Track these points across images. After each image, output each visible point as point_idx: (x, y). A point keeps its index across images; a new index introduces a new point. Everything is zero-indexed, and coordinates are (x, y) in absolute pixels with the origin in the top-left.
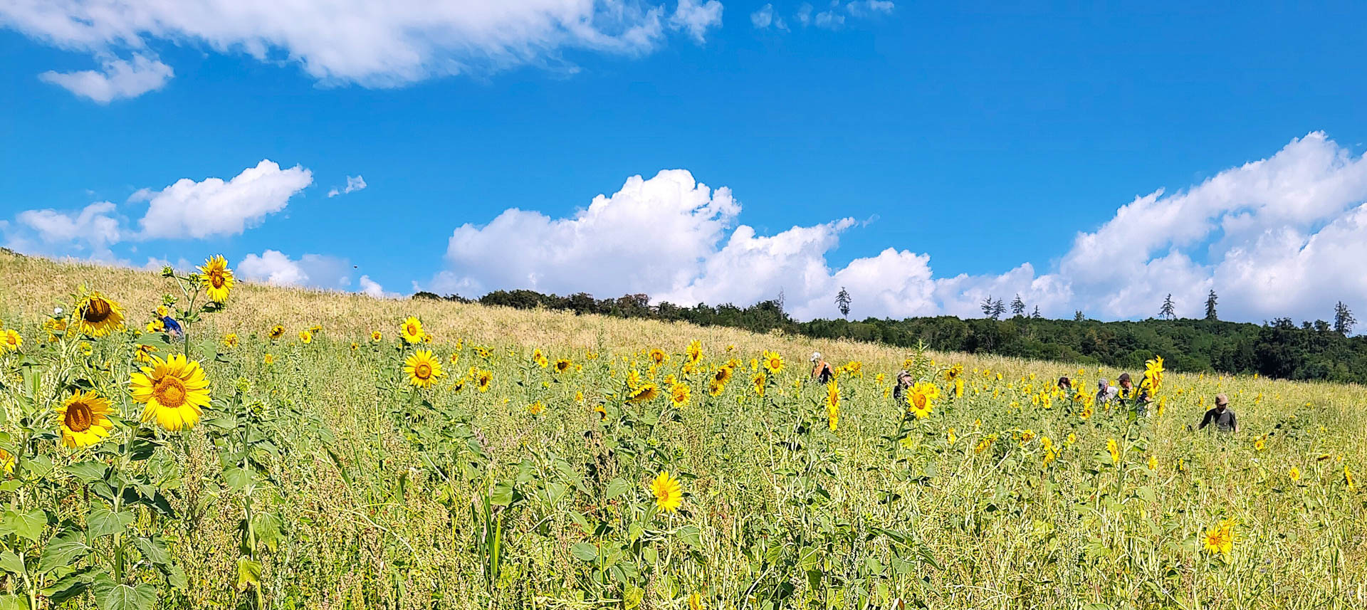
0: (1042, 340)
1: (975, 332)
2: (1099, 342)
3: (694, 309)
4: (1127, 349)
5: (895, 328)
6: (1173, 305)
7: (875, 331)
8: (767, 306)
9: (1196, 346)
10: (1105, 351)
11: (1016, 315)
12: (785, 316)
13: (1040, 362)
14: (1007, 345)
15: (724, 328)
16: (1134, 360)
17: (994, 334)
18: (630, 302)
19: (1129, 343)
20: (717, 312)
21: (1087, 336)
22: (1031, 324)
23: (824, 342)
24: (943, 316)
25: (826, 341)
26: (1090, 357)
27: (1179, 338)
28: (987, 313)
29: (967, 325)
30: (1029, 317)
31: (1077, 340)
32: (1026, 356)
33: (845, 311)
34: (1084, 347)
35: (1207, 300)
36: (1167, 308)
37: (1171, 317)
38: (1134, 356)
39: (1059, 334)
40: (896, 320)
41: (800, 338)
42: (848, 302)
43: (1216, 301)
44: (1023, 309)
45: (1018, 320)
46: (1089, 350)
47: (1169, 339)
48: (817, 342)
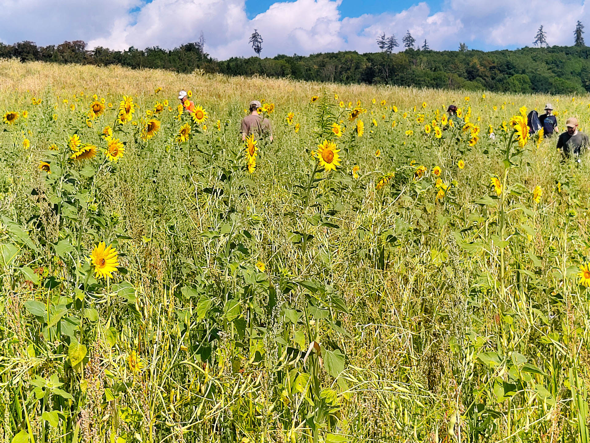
0: (431, 69)
1: (373, 64)
2: (482, 69)
3: (125, 52)
4: (507, 74)
5: (302, 63)
6: (545, 35)
7: (285, 66)
8: (190, 48)
9: (568, 69)
10: (487, 77)
11: (407, 48)
12: (205, 56)
13: (431, 90)
14: (400, 74)
15: (152, 70)
16: (513, 83)
17: (389, 65)
18: (69, 48)
19: (509, 68)
20: (146, 54)
21: (471, 64)
22: (421, 56)
23: (241, 79)
24: (344, 51)
25: (242, 78)
26: (474, 83)
27: (553, 63)
28: (382, 47)
29: (365, 59)
30: (419, 50)
31: (462, 68)
32: (419, 85)
33: (258, 50)
34: (468, 74)
35: (575, 29)
36: (540, 38)
37: (544, 46)
38: (514, 80)
39: (446, 64)
40: (303, 56)
41: (220, 76)
42: (260, 42)
43: (583, 30)
44: (413, 43)
45: (410, 53)
46: (473, 76)
47: (544, 64)
48: (235, 80)
